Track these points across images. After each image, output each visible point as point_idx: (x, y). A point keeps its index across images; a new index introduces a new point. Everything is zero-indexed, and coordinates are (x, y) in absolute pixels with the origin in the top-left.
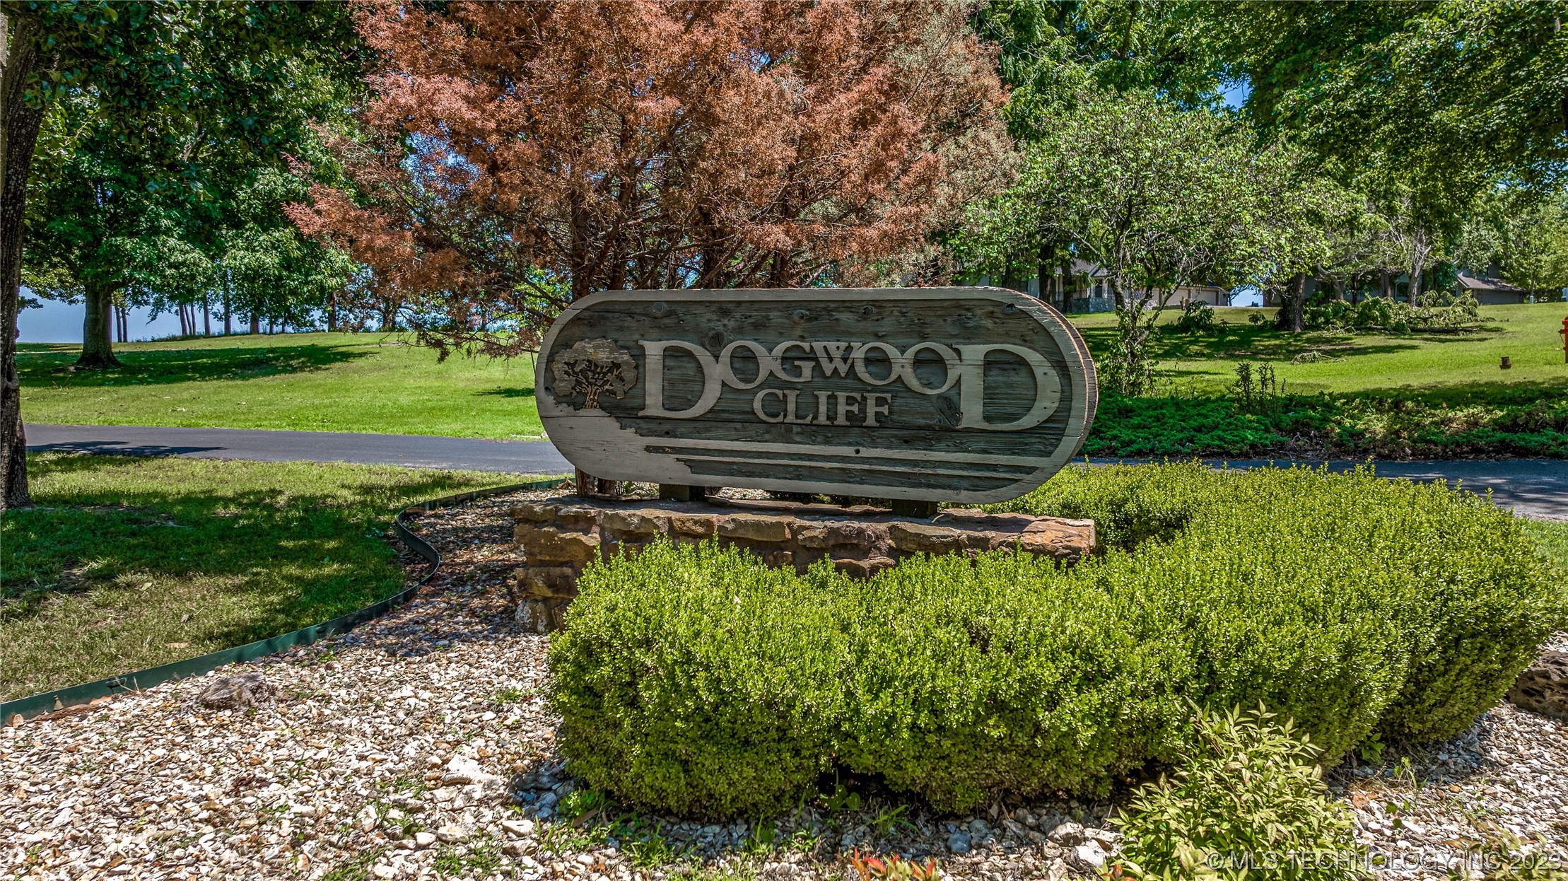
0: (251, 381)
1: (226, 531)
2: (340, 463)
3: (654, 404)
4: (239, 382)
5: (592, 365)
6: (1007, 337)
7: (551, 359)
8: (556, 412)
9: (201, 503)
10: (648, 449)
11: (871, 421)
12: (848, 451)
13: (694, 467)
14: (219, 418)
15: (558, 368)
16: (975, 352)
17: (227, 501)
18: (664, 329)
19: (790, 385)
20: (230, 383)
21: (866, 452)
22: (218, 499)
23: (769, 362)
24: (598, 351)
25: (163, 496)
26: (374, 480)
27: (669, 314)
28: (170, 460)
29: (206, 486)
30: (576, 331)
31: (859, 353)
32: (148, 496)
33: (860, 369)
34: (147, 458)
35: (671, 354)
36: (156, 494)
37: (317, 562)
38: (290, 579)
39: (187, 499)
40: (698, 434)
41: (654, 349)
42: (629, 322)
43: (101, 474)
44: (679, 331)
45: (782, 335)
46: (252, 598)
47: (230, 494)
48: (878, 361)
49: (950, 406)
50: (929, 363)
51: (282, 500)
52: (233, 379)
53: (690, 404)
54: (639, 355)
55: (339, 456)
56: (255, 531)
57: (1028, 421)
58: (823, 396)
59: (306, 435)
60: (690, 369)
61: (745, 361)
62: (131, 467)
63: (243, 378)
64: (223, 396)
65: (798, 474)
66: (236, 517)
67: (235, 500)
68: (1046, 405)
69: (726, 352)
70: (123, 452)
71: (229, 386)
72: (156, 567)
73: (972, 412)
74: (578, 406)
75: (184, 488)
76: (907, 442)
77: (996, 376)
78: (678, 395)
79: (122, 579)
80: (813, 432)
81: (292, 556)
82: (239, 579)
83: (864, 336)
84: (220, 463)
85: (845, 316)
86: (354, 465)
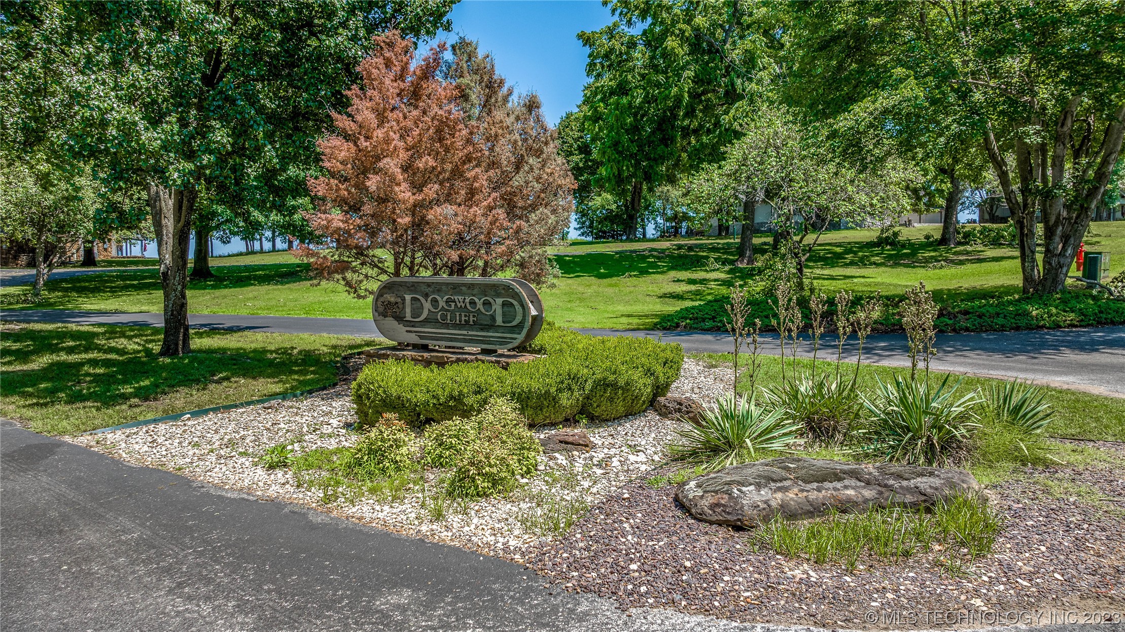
0: (287, 286)
1: (271, 363)
2: (325, 335)
3: (408, 317)
4: (280, 287)
5: (389, 303)
6: (508, 296)
7: (377, 300)
8: (378, 318)
9: (261, 352)
10: (407, 331)
11: (471, 323)
12: (465, 332)
13: (421, 337)
14: (268, 309)
15: (379, 303)
16: (499, 301)
17: (271, 352)
18: (411, 291)
19: (448, 311)
20: (275, 287)
21: (470, 333)
22: (268, 351)
23: (442, 303)
24: (390, 298)
25: (245, 350)
26: (339, 343)
27: (413, 286)
28: (246, 333)
29: (262, 345)
30: (385, 291)
31: (467, 300)
32: (238, 349)
33: (468, 305)
34: (235, 332)
35: (413, 299)
36: (241, 349)
37: (305, 375)
38: (294, 380)
39: (255, 351)
40: (422, 326)
41: (408, 297)
42: (401, 288)
43: (216, 339)
44: (415, 292)
45: (446, 294)
46: (280, 385)
47: (273, 349)
48: (473, 303)
49: (493, 318)
50: (487, 304)
51: (295, 351)
52: (276, 284)
53: (419, 316)
54: (404, 300)
55: (325, 331)
56: (283, 363)
57: (514, 323)
58: (458, 314)
59: (312, 319)
60: (419, 305)
61: (435, 302)
62: (228, 336)
63: (282, 284)
64: (270, 296)
65: (451, 340)
66: (276, 358)
67: (276, 351)
68: (519, 319)
69: (430, 299)
70: (223, 329)
71: (274, 290)
72: (244, 376)
73: (499, 320)
74: (385, 317)
75: (253, 346)
76: (482, 330)
77: (506, 309)
78: (416, 313)
79: (233, 379)
80: (456, 326)
81: (296, 372)
82: (276, 380)
83: (469, 295)
84: (269, 334)
85: (463, 288)
86: (331, 335)
